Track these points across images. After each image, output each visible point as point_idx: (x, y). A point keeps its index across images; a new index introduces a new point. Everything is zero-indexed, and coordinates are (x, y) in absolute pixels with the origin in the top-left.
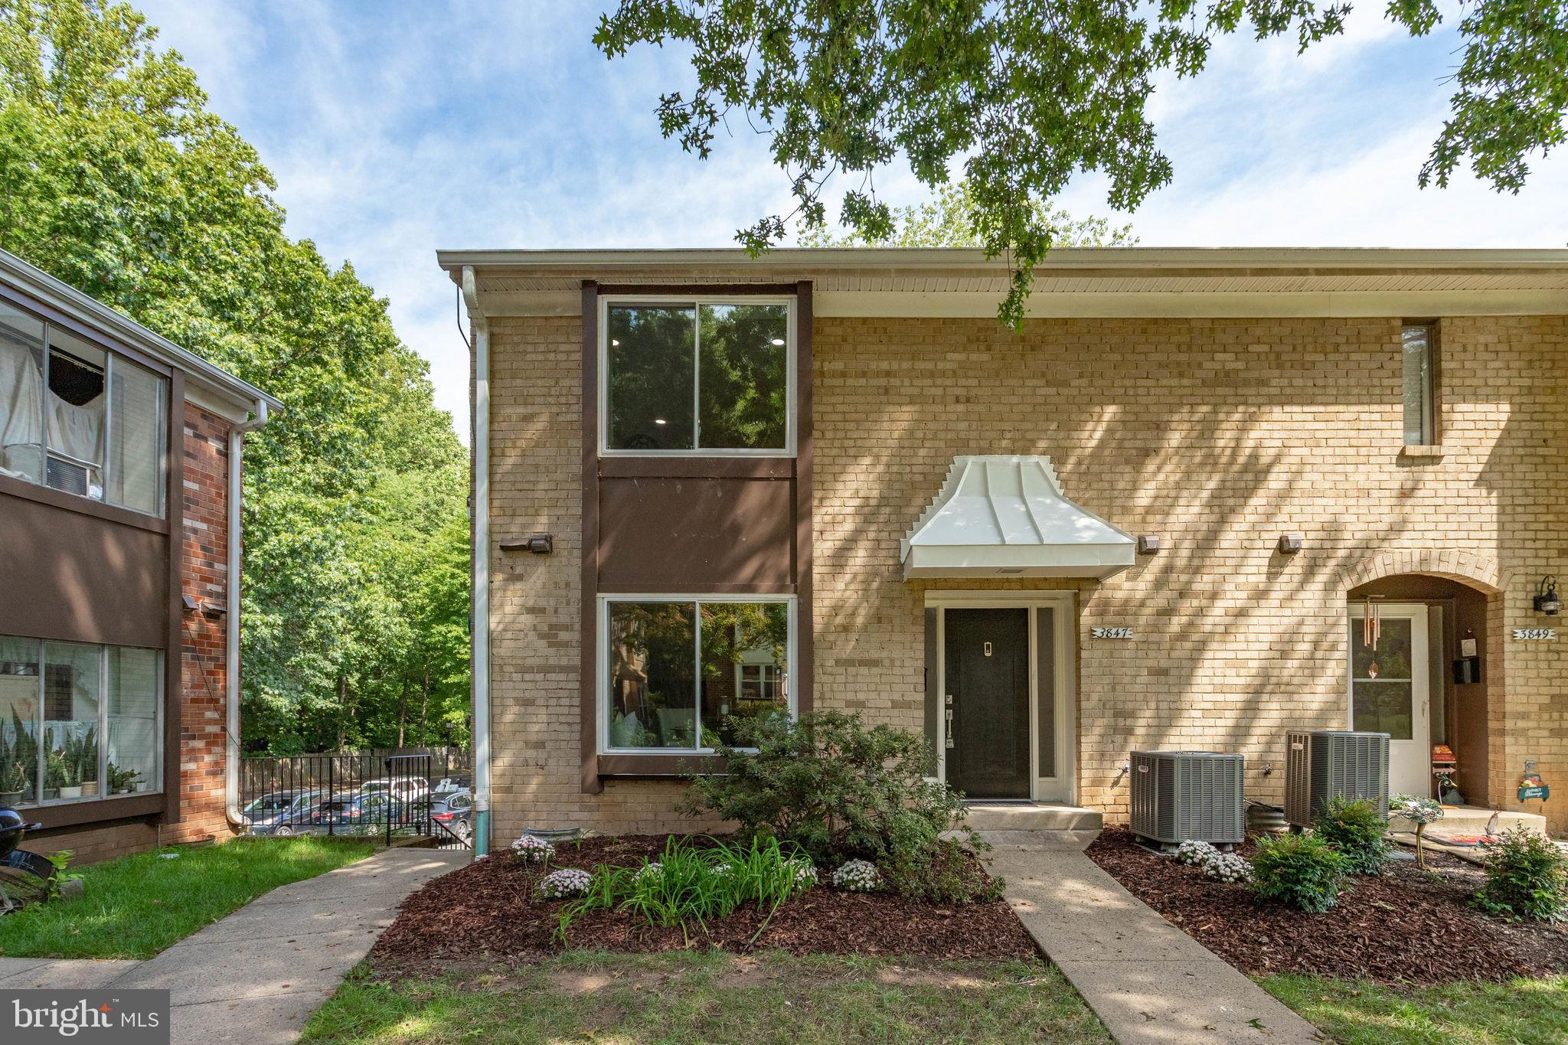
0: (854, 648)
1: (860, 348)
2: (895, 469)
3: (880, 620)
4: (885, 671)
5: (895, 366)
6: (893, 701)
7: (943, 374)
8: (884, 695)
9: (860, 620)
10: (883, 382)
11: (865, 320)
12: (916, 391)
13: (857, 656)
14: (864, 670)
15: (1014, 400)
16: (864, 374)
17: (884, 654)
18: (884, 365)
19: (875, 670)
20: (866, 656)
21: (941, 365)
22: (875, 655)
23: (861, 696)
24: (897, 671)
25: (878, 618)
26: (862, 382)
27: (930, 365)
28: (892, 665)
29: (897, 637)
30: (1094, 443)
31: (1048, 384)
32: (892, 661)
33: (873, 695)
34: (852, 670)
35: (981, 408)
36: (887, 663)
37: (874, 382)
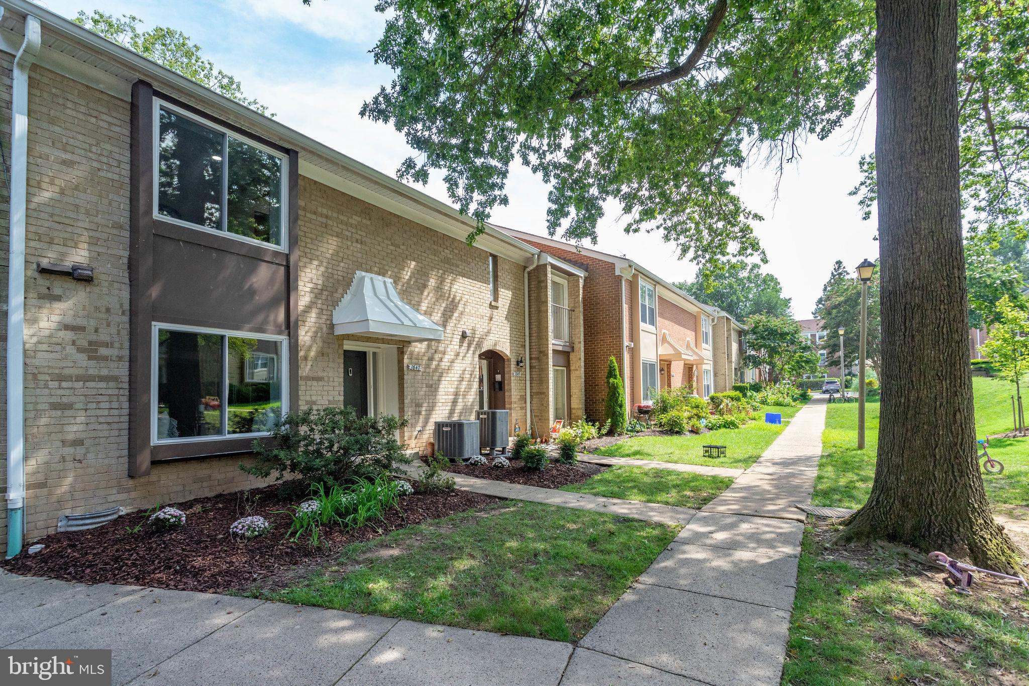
0: (310, 370)
1: (313, 197)
2: (330, 271)
3: (323, 355)
4: (326, 384)
5: (330, 214)
6: (329, 401)
7: (351, 226)
8: (325, 398)
9: (312, 354)
10: (324, 220)
11: (315, 182)
12: (340, 231)
13: (311, 375)
14: (315, 383)
15: (380, 248)
16: (315, 213)
17: (325, 374)
18: (325, 211)
19: (320, 383)
20: (315, 375)
21: (350, 220)
22: (320, 374)
23: (314, 398)
24: (331, 384)
25: (322, 354)
26: (314, 217)
27: (345, 219)
28: (329, 381)
29: (331, 365)
30: (407, 277)
31: (392, 244)
32: (329, 378)
33: (320, 398)
34: (309, 383)
35: (367, 248)
36: (326, 379)
37: (320, 219)
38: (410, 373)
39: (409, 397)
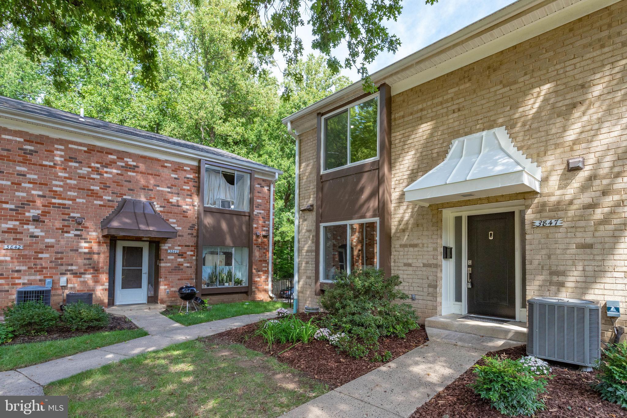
0: (407, 239)
1: (410, 103)
3: (418, 225)
4: (420, 249)
5: (425, 105)
6: (423, 264)
7: (447, 101)
8: (419, 261)
9: (410, 226)
10: (419, 114)
11: (412, 89)
12: (434, 114)
13: (408, 243)
14: (411, 249)
15: (484, 102)
16: (411, 114)
17: (419, 241)
18: (420, 107)
19: (416, 249)
20: (412, 242)
21: (445, 97)
22: (415, 242)
23: (410, 261)
24: (425, 249)
25: (417, 225)
26: (411, 117)
27: (440, 99)
28: (423, 246)
29: (425, 233)
30: (534, 111)
32: (423, 244)
33: (415, 261)
34: (406, 249)
35: (466, 112)
36: (421, 245)
37: (416, 116)
38: (538, 231)
39: (536, 262)
